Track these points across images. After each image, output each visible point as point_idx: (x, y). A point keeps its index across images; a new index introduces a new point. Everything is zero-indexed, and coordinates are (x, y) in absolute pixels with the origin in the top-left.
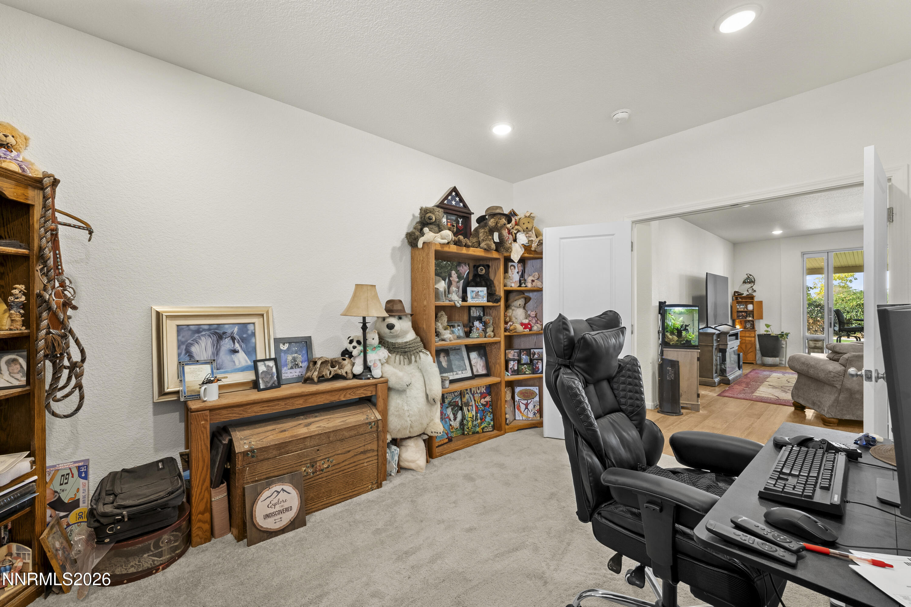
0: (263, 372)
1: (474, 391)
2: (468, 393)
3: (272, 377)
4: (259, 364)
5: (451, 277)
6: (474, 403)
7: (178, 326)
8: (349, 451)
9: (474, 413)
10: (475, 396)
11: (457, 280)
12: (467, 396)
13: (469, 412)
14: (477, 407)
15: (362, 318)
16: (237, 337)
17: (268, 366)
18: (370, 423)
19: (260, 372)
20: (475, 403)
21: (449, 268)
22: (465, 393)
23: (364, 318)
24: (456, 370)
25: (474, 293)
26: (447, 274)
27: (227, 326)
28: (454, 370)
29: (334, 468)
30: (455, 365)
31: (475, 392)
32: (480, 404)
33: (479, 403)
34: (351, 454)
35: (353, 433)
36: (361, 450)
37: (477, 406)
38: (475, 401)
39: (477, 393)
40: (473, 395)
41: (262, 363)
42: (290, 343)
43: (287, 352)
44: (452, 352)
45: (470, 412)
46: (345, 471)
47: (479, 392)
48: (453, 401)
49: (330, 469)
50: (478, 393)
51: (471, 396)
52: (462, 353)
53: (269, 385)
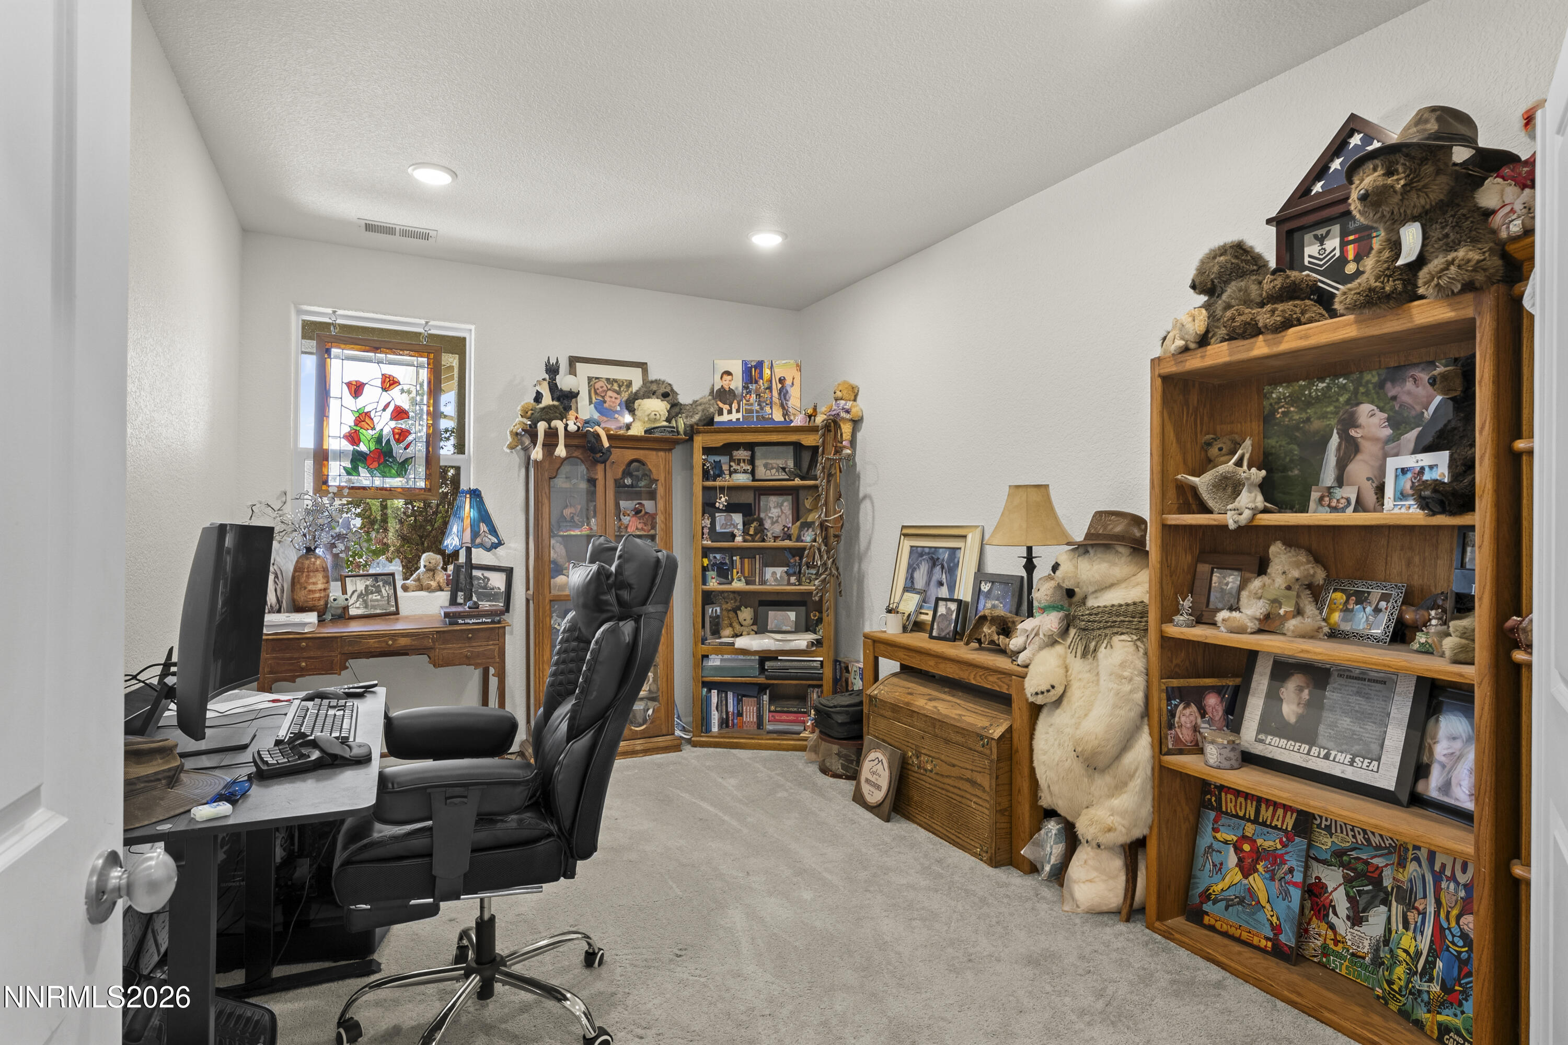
0: (942, 615)
1: (1443, 866)
2: (1417, 859)
3: (950, 624)
4: (941, 603)
5: (1356, 426)
6: (1431, 909)
7: (911, 547)
8: (954, 766)
9: (1424, 945)
10: (1444, 885)
11: (1388, 432)
12: (1412, 867)
13: (1406, 926)
14: (1439, 931)
15: (1025, 549)
16: (946, 565)
17: (949, 609)
18: (982, 737)
19: (939, 614)
20: (1437, 914)
21: (1341, 399)
22: (1410, 856)
23: (1030, 549)
24: (1330, 745)
25: (1409, 475)
26: (1333, 422)
27: (941, 550)
28: (1321, 740)
29: (938, 778)
30: (1333, 726)
31: (1448, 873)
32: (1456, 931)
33: (1453, 924)
34: (955, 772)
35: (959, 739)
36: (968, 774)
37: (1442, 929)
38: (1438, 903)
39: (1453, 878)
40: (1438, 877)
41: (944, 603)
42: (993, 582)
43: (988, 594)
44: (1341, 681)
45: (1410, 933)
46: (950, 794)
47: (1462, 879)
48: (1354, 854)
49: (932, 775)
50: (1457, 883)
51: (1429, 878)
52: (1388, 699)
53: (943, 634)
